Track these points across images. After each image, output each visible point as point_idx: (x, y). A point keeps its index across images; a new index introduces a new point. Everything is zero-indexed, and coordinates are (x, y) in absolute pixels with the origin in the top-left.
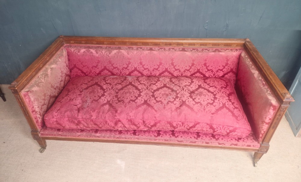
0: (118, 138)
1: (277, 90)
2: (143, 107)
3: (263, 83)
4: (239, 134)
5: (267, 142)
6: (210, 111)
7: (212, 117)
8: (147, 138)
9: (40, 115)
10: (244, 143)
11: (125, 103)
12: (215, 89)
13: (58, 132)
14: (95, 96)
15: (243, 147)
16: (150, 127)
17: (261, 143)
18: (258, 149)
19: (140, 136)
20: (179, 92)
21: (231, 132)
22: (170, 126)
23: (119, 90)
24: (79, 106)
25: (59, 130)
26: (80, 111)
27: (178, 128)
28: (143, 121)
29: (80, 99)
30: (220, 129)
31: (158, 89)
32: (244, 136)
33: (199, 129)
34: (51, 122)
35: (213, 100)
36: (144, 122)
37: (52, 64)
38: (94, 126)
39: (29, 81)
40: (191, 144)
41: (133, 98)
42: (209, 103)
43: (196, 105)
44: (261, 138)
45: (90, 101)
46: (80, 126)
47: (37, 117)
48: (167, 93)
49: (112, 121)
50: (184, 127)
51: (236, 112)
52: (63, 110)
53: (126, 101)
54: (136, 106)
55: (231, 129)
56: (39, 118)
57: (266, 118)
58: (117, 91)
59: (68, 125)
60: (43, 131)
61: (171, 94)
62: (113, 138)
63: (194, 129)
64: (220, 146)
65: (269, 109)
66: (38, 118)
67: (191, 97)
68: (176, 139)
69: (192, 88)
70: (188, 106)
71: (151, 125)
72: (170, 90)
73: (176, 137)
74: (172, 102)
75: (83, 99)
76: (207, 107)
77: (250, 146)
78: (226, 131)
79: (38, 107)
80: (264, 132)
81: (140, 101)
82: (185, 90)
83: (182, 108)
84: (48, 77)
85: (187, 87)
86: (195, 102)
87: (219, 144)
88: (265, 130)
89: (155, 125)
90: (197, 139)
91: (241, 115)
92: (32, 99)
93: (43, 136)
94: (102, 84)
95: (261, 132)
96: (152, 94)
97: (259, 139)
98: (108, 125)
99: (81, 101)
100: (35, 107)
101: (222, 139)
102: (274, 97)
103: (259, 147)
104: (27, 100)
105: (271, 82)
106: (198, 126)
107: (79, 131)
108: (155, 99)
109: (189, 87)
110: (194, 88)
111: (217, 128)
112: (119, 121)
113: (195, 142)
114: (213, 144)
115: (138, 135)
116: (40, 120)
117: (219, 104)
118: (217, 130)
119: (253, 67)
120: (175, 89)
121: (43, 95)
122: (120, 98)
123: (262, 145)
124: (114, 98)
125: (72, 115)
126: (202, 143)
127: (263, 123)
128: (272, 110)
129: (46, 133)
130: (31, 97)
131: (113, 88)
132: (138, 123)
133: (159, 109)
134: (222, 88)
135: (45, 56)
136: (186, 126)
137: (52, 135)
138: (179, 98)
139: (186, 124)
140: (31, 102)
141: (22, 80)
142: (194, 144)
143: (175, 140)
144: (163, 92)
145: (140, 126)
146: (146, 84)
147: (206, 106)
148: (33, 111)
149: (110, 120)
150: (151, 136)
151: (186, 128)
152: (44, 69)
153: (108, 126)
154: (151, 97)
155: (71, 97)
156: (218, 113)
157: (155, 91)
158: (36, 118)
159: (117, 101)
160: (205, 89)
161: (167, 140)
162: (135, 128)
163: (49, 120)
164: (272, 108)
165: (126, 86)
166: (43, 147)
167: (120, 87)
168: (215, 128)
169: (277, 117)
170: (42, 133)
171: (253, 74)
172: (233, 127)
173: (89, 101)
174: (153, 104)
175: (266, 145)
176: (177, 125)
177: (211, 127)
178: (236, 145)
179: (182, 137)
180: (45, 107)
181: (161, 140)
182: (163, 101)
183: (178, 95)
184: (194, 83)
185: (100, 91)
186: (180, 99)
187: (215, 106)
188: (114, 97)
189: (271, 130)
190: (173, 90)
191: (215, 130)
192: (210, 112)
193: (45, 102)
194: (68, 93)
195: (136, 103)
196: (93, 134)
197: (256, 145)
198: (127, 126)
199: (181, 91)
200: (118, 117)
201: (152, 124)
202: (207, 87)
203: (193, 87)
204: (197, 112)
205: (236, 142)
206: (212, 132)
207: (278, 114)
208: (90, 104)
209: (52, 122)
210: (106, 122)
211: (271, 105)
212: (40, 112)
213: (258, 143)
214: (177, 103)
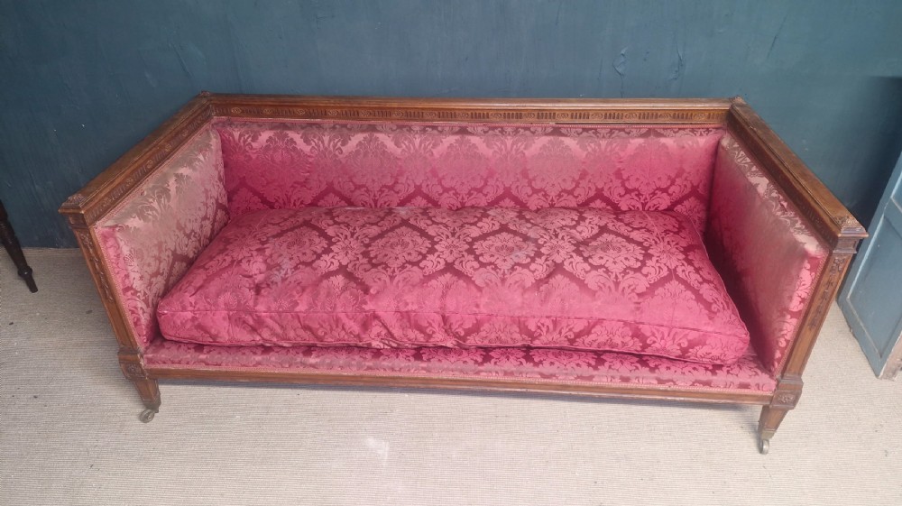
0: (369, 368)
1: (821, 213)
2: (441, 278)
3: (782, 205)
4: (715, 353)
5: (795, 373)
6: (632, 288)
7: (639, 303)
8: (453, 367)
9: (146, 301)
10: (730, 378)
11: (390, 271)
12: (647, 235)
13: (198, 354)
14: (304, 254)
15: (727, 391)
16: (462, 334)
17: (778, 376)
18: (769, 394)
19: (434, 363)
20: (545, 242)
21: (693, 348)
22: (518, 330)
23: (374, 239)
24: (260, 278)
25: (199, 347)
26: (263, 291)
27: (542, 338)
28: (443, 317)
29: (261, 260)
30: (662, 338)
31: (484, 237)
32: (730, 357)
33: (603, 339)
34: (179, 322)
35: (641, 261)
36: (445, 319)
37: (179, 164)
38: (301, 332)
39: (117, 199)
40: (580, 382)
41: (414, 258)
42: (630, 268)
43: (594, 273)
44: (779, 360)
45: (289, 266)
46: (260, 335)
47: (136, 308)
48: (510, 244)
49: (353, 318)
50: (560, 333)
51: (707, 291)
52: (213, 288)
53: (395, 265)
54: (422, 277)
55: (693, 335)
56: (144, 312)
57: (791, 298)
58: (367, 241)
59: (224, 331)
60: (154, 352)
61: (520, 249)
62: (355, 369)
63: (588, 339)
64: (662, 387)
65: (800, 269)
66: (141, 312)
67: (579, 253)
68: (536, 369)
69: (580, 233)
70: (572, 277)
71: (464, 330)
72: (518, 238)
73: (536, 364)
74: (526, 266)
75: (269, 261)
76: (623, 277)
77: (746, 386)
78: (679, 345)
79: (141, 278)
80: (787, 341)
81: (432, 263)
82: (560, 237)
83: (552, 281)
84: (168, 197)
85: (568, 229)
86: (590, 264)
87: (660, 381)
88: (788, 338)
89: (476, 328)
90: (595, 368)
91: (721, 300)
92: (125, 250)
93: (153, 366)
94: (323, 225)
95: (777, 342)
96: (467, 247)
97: (773, 365)
98: (343, 329)
99: (263, 267)
100: (132, 275)
101: (668, 368)
102: (812, 235)
103: (773, 389)
104: (112, 252)
105: (805, 195)
106: (597, 329)
107: (259, 352)
108: (477, 258)
109: (573, 231)
110: (586, 234)
111: (653, 335)
112: (376, 317)
113: (591, 378)
114: (641, 381)
115: (429, 360)
116: (145, 319)
117: (658, 269)
118: (654, 342)
119: (754, 169)
120: (532, 234)
121: (155, 245)
122: (376, 257)
123: (784, 382)
124: (358, 259)
125: (239, 302)
126: (609, 380)
127: (784, 316)
128: (808, 272)
129: (163, 356)
130: (122, 243)
131: (356, 236)
132: (428, 322)
133: (487, 285)
134: (666, 232)
135: (162, 138)
136: (563, 331)
137: (179, 363)
138: (544, 258)
139: (564, 324)
140: (121, 259)
141: (98, 191)
142: (588, 383)
143: (532, 372)
144: (499, 244)
145: (434, 332)
146: (449, 224)
147: (620, 277)
148: (127, 289)
149: (347, 316)
150: (465, 362)
151: (563, 338)
152: (157, 174)
153: (343, 333)
154: (465, 254)
155: (235, 255)
156: (656, 292)
157: (475, 240)
158: (133, 312)
159: (368, 267)
160: (618, 235)
161: (512, 374)
162: (421, 338)
163: (173, 315)
164: (808, 266)
165: (392, 229)
166: (151, 404)
167: (374, 230)
168: (648, 334)
169: (822, 289)
170: (150, 356)
171: (753, 187)
172: (698, 330)
173: (287, 265)
174: (471, 270)
175: (793, 383)
176: (539, 328)
177: (637, 334)
178: (708, 384)
179: (552, 363)
180: (159, 283)
181: (494, 374)
182: (499, 262)
183: (543, 250)
184: (587, 221)
185: (317, 240)
186: (546, 260)
187: (646, 276)
188: (360, 257)
189: (807, 334)
190: (526, 238)
191: (648, 342)
192: (633, 290)
193: (159, 268)
194: (225, 246)
195: (422, 269)
196: (300, 358)
197: (764, 384)
198: (397, 332)
199: (551, 238)
200: (369, 307)
201: (468, 325)
202: (623, 229)
203: (585, 231)
204: (595, 292)
205: (708, 376)
206: (639, 349)
207: (825, 279)
208: (289, 272)
209: (181, 323)
210: (338, 320)
211: (805, 255)
212: (145, 294)
213: (772, 376)
214: (540, 268)
